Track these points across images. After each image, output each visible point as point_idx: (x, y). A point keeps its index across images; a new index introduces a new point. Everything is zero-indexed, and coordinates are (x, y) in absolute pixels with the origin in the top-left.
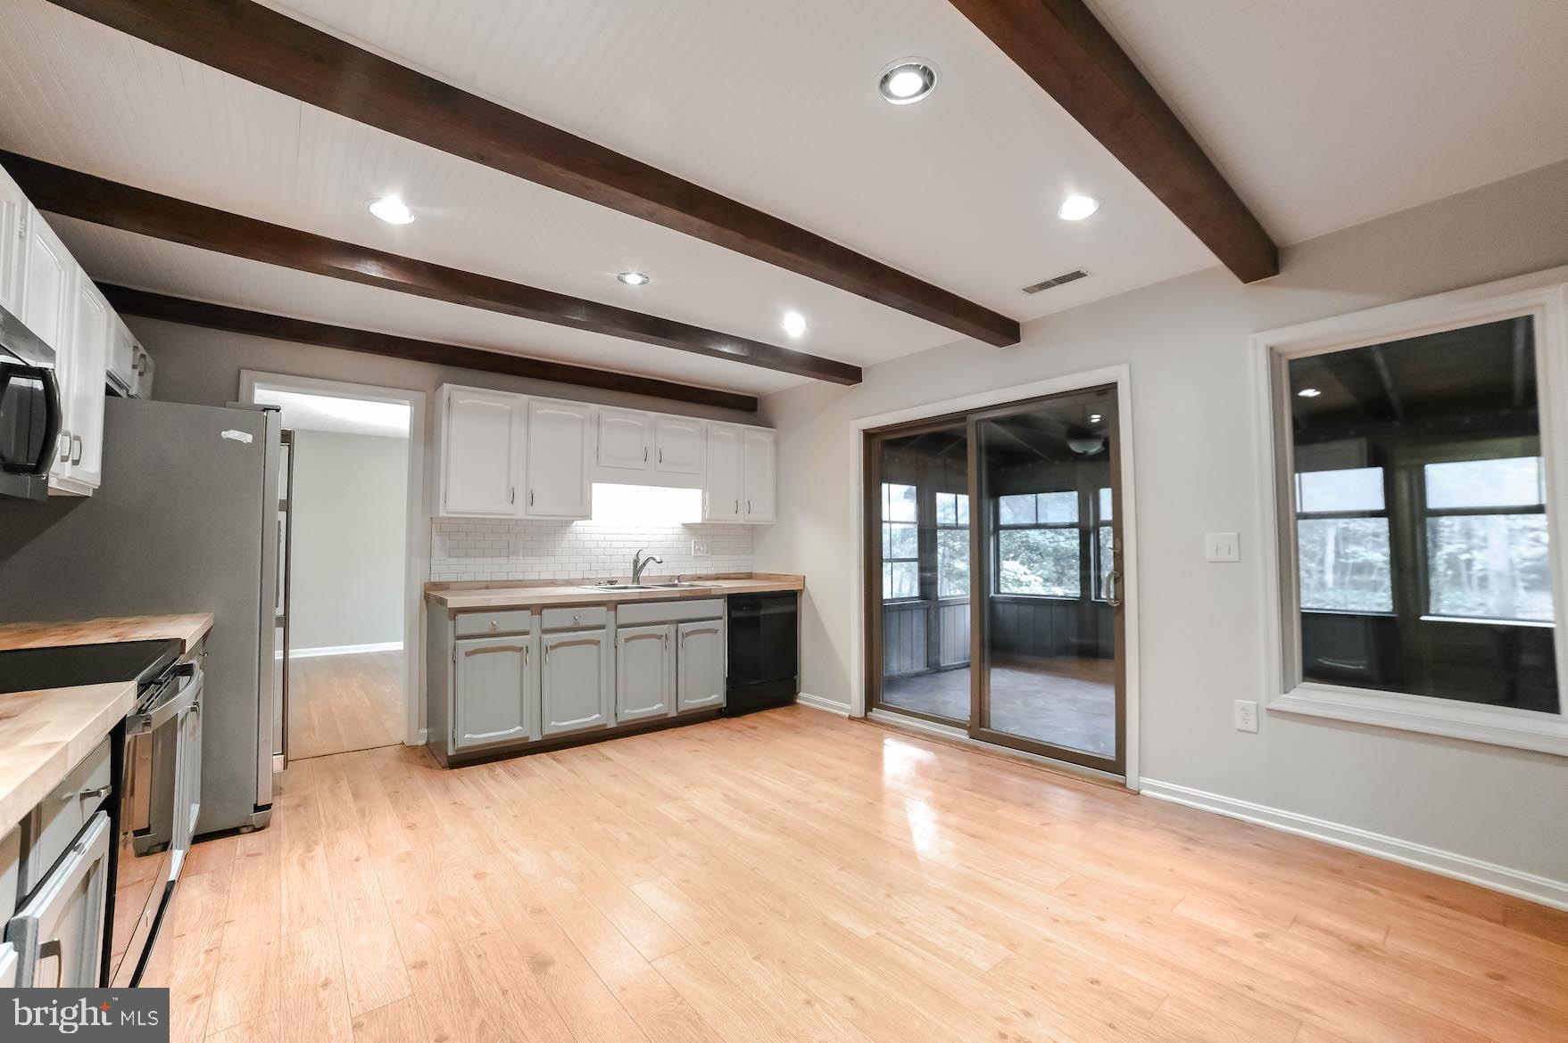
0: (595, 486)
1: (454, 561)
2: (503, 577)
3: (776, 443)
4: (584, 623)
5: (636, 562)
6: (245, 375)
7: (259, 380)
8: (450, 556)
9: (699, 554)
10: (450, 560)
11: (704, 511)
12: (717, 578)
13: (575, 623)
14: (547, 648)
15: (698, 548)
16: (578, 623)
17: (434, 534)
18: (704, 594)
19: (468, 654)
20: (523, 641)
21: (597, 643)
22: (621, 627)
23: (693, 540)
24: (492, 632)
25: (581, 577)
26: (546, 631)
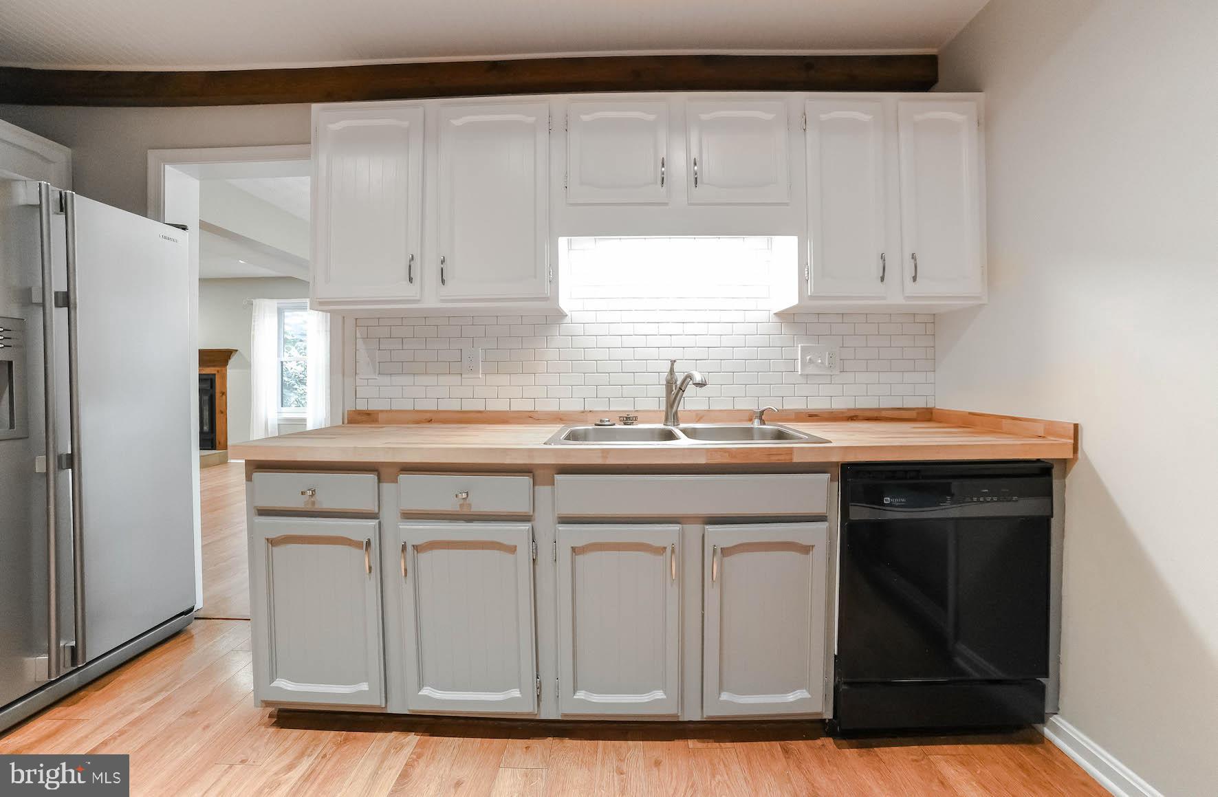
3: (986, 123)
5: (670, 383)
6: (152, 156)
7: (173, 161)
8: (380, 374)
9: (811, 370)
10: (380, 378)
11: (803, 281)
14: (404, 548)
15: (810, 359)
16: (470, 505)
17: (360, 342)
18: (774, 459)
19: (273, 542)
20: (363, 529)
21: (512, 549)
22: (565, 520)
23: (800, 345)
24: (309, 508)
25: (579, 408)
26: (409, 516)
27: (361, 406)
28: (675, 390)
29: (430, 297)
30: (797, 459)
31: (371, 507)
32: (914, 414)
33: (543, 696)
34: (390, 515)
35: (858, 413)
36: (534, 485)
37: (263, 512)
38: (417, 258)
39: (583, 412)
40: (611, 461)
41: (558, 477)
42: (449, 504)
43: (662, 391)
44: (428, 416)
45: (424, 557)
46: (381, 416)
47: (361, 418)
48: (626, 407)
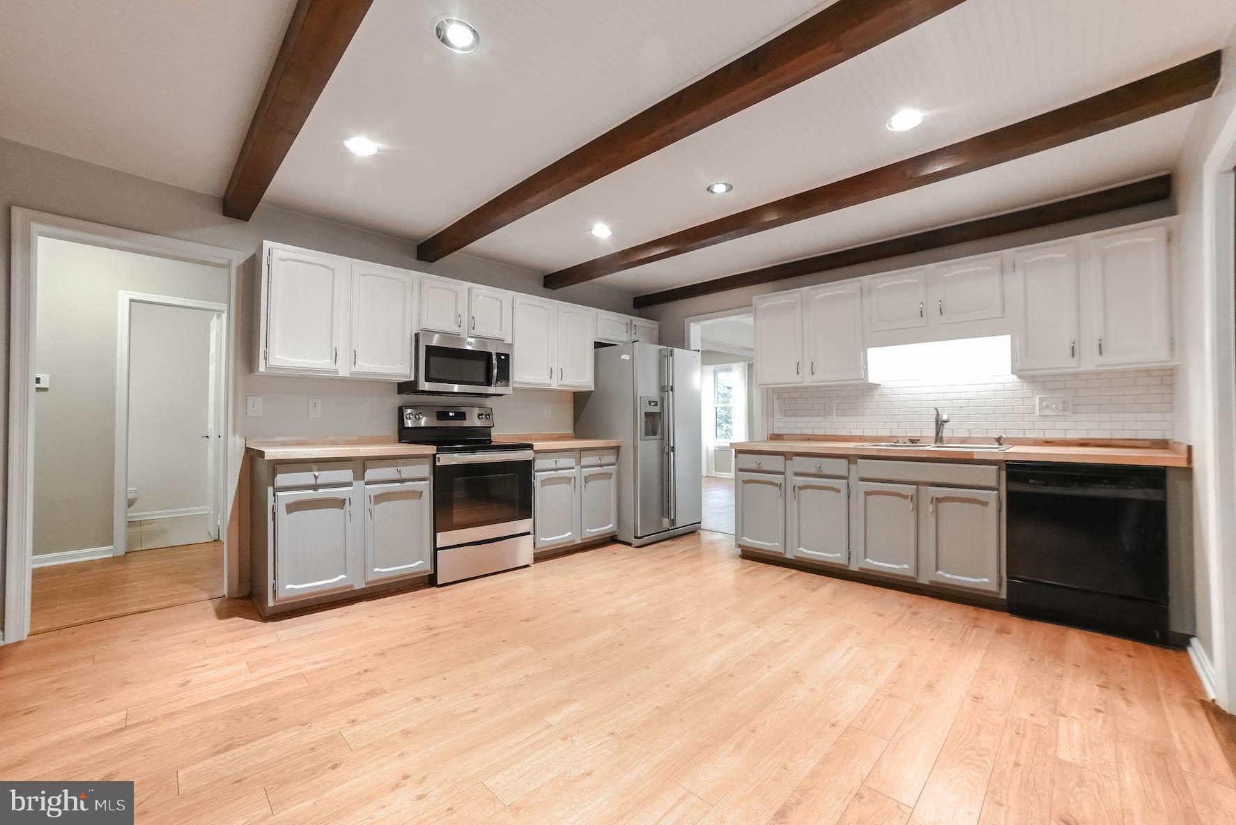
0: (872, 352)
1: (786, 419)
2: (821, 432)
4: (825, 471)
8: (785, 416)
9: (1047, 412)
10: (785, 418)
11: (1014, 361)
12: (1084, 444)
13: (818, 471)
14: (794, 487)
15: (1047, 405)
16: (821, 471)
17: (775, 400)
18: (963, 457)
19: (745, 482)
20: (778, 479)
21: (838, 491)
22: (863, 480)
23: (1038, 396)
24: (758, 469)
25: (889, 434)
26: (797, 474)
27: (776, 432)
28: (940, 424)
29: (807, 380)
30: (976, 457)
31: (781, 469)
32: (1147, 444)
33: (851, 558)
34: (789, 473)
35: (1088, 442)
36: (849, 463)
37: (741, 470)
38: (801, 363)
39: (890, 437)
40: (882, 454)
41: (859, 460)
42: (813, 470)
43: (933, 425)
44: (807, 437)
45: (803, 492)
46: (785, 437)
47: (776, 437)
48: (914, 434)
